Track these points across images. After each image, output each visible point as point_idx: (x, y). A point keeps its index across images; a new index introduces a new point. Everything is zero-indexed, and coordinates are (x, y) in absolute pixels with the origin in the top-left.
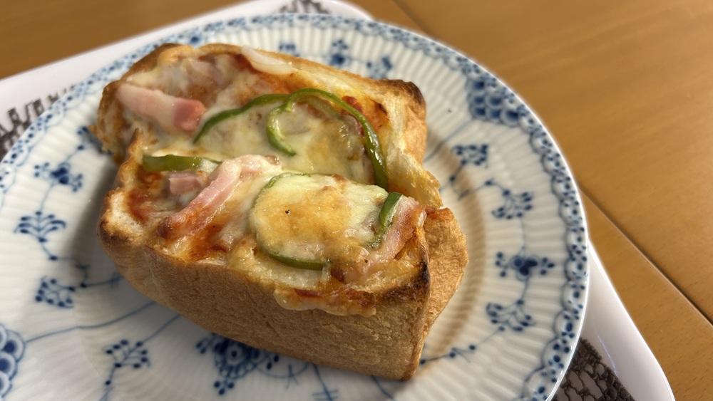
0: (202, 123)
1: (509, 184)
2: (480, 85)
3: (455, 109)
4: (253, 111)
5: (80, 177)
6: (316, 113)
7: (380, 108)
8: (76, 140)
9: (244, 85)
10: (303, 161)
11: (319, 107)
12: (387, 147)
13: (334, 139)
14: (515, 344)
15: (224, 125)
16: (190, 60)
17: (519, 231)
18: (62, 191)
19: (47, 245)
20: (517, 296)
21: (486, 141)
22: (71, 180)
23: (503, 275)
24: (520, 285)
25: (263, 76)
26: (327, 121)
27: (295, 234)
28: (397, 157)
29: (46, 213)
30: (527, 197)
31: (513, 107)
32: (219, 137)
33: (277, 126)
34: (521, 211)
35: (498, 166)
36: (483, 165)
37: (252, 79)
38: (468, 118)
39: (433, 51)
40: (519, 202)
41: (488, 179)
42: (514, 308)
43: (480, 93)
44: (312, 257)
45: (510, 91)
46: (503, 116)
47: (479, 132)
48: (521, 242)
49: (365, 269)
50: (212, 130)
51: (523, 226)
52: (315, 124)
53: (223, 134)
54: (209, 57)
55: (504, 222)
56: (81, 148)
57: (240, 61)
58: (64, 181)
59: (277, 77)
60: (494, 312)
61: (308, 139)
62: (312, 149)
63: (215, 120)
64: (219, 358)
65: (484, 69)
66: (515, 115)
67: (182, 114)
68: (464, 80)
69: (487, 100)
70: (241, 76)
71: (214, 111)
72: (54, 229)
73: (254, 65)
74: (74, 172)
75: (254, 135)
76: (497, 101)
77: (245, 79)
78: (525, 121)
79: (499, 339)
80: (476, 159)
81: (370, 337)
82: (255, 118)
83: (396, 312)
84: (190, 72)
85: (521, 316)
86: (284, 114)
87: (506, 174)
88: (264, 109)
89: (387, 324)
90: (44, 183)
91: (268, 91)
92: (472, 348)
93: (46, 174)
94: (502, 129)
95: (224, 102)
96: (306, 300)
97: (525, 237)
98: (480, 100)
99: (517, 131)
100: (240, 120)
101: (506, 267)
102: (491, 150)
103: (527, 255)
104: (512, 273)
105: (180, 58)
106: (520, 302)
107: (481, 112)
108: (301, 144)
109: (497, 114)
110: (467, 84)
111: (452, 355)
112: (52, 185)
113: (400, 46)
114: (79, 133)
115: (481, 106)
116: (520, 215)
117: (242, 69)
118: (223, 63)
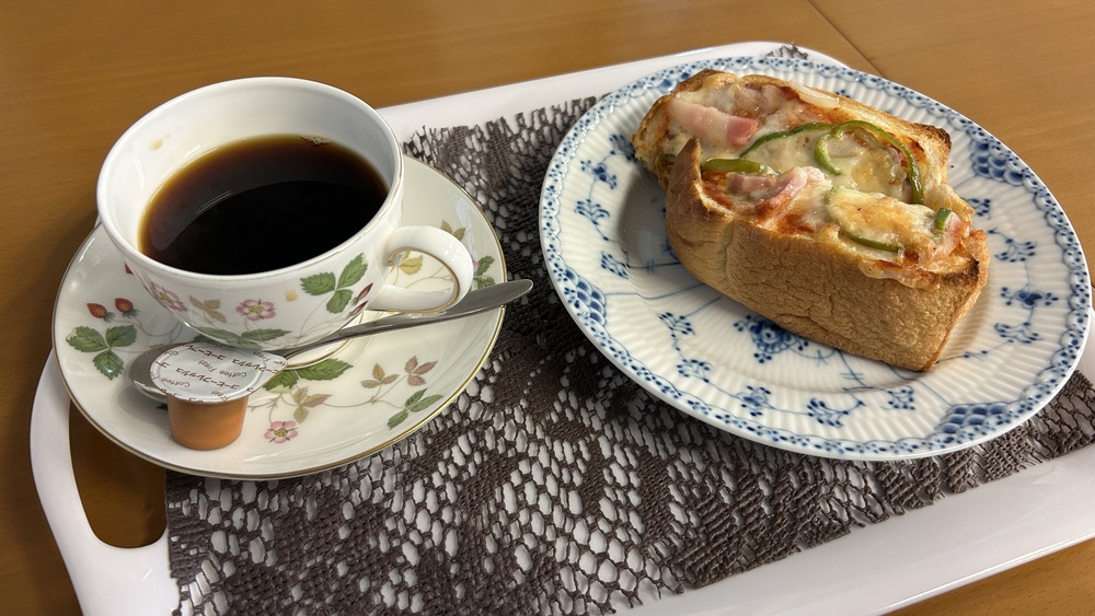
0: (754, 140)
1: (1012, 234)
2: (985, 147)
3: (957, 166)
4: (803, 134)
5: (614, 177)
6: (861, 143)
7: (916, 145)
8: (609, 146)
9: (793, 113)
10: (848, 180)
11: (865, 137)
12: (925, 178)
13: (878, 165)
14: (1025, 352)
15: (773, 144)
16: (738, 86)
17: (1024, 272)
18: (602, 187)
19: (599, 227)
20: (1025, 320)
21: (988, 197)
22: (608, 179)
23: (1009, 304)
24: (1027, 312)
25: (809, 106)
26: (871, 149)
27: (871, 225)
28: (934, 187)
29: (594, 203)
30: (1030, 246)
31: (1018, 169)
32: (767, 154)
33: (825, 148)
34: (1024, 256)
35: (1000, 217)
36: (986, 216)
37: (800, 109)
38: (972, 175)
39: (937, 112)
40: (1021, 249)
41: (991, 229)
42: (1021, 328)
43: (984, 154)
44: (889, 242)
45: (1014, 154)
46: (1007, 176)
47: (982, 188)
48: (1025, 280)
49: (934, 254)
50: (761, 147)
51: (1026, 268)
52: (862, 152)
53: (771, 152)
54: (756, 86)
55: (1007, 264)
56: (613, 153)
57: (788, 93)
58: (603, 179)
59: (822, 110)
60: (1002, 330)
61: (854, 162)
62: (856, 172)
63: (768, 138)
64: (755, 336)
65: (988, 134)
66: (1018, 176)
67: (736, 130)
68: (968, 140)
69: (990, 160)
70: (789, 105)
71: (765, 131)
72: (602, 216)
73: (802, 97)
74: (610, 172)
75: (801, 155)
76: (1000, 163)
77: (793, 108)
78: (1029, 182)
79: (1010, 348)
80: (979, 211)
81: (923, 314)
82: (803, 142)
83: (951, 293)
84: (737, 96)
85: (1029, 334)
86: (832, 140)
87: (1009, 226)
88: (812, 134)
89: (939, 303)
90: (589, 178)
91: (814, 121)
92: (984, 352)
93: (590, 170)
94: (1005, 187)
95: (774, 125)
96: (889, 270)
97: (1028, 276)
98: (983, 160)
99: (1020, 190)
100: (790, 141)
101: (1011, 298)
102: (993, 205)
103: (1032, 290)
104: (1017, 303)
105: (728, 85)
106: (1026, 324)
107: (985, 171)
108: (847, 167)
109: (1001, 174)
110: (970, 144)
111: (966, 356)
112: (595, 180)
113: (903, 103)
114: (611, 140)
115: (985, 165)
116: (1023, 259)
117: (790, 99)
118: (769, 92)
